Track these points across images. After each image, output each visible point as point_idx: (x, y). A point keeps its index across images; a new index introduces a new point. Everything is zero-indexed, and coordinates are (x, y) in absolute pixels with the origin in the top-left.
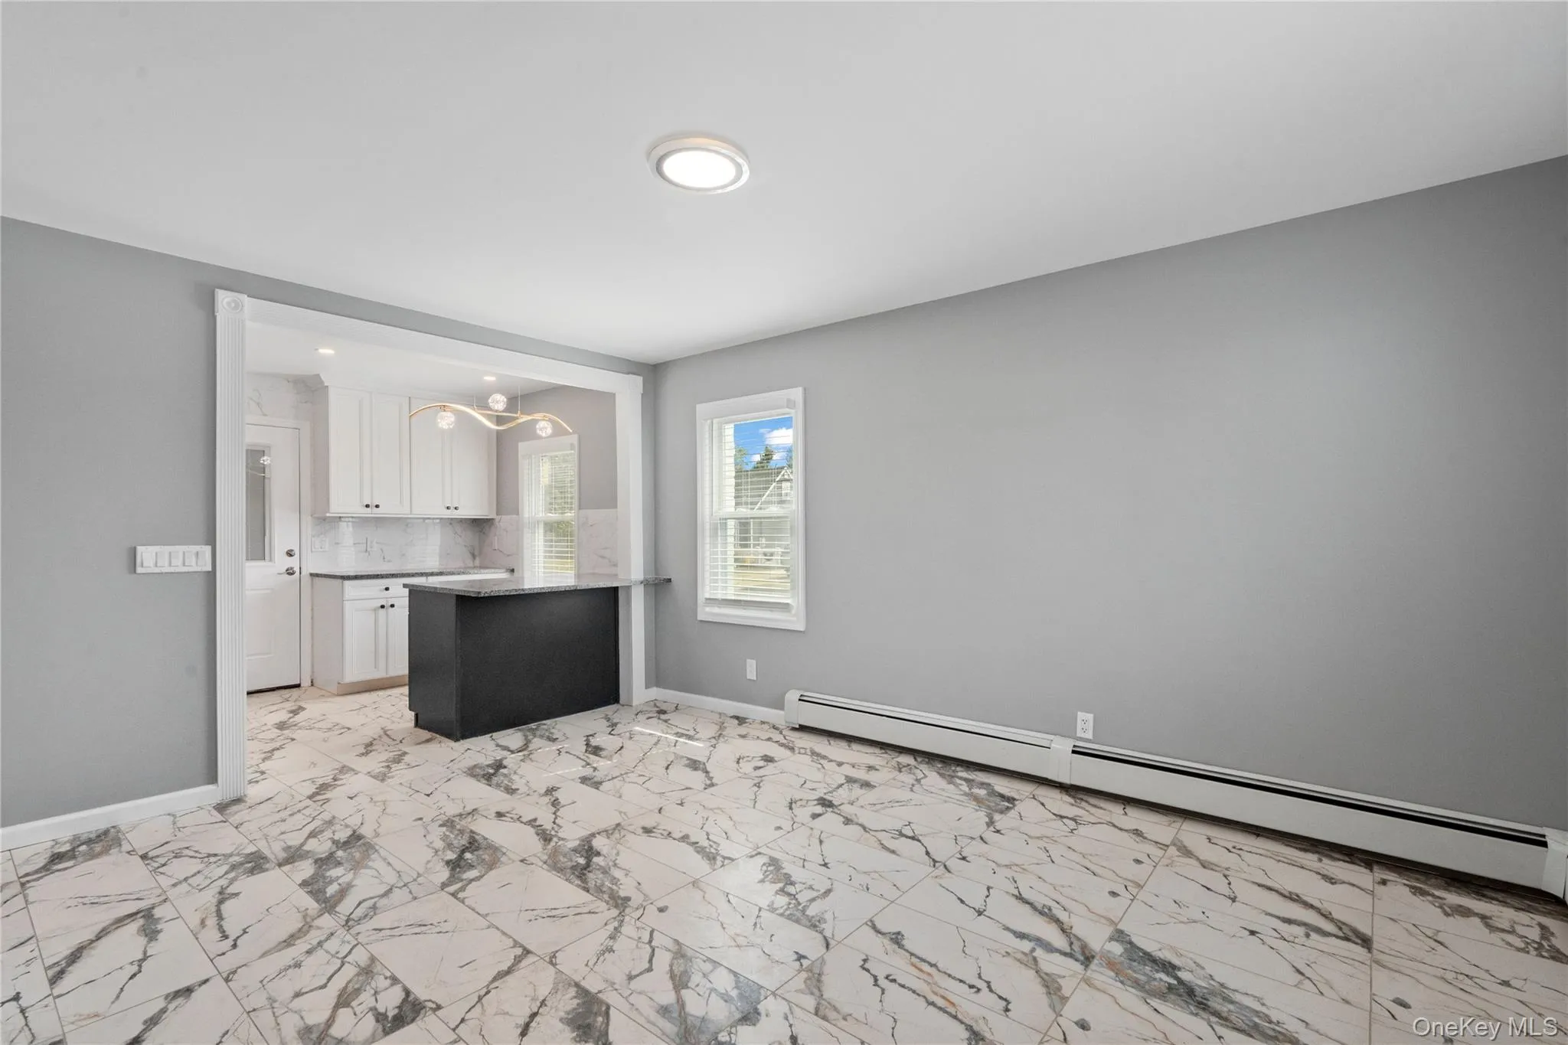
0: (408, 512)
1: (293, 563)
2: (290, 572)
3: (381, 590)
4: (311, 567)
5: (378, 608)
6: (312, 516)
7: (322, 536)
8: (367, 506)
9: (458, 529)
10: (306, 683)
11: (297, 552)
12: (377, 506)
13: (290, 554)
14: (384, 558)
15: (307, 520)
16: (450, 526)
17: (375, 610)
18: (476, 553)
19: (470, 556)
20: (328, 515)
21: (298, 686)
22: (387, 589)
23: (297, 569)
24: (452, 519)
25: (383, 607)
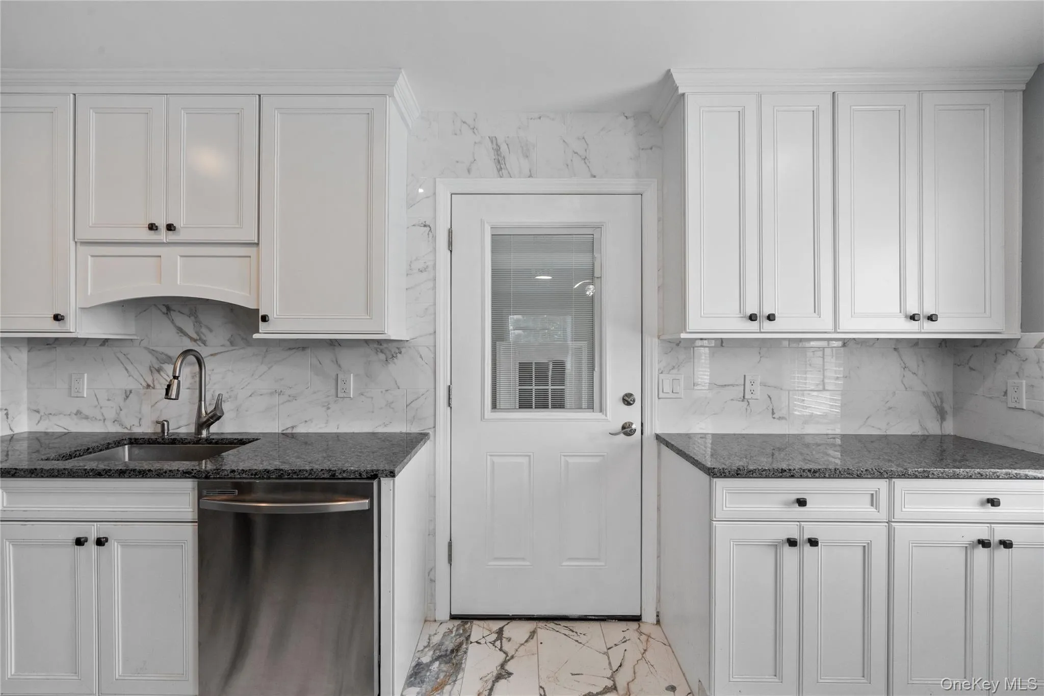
0: (830, 326)
1: (632, 415)
2: (627, 430)
3: (787, 504)
4: (659, 425)
5: (783, 542)
6: (659, 338)
7: (675, 371)
8: (752, 318)
9: (912, 361)
10: (649, 617)
11: (637, 397)
12: (771, 318)
13: (628, 400)
14: (773, 413)
15: (653, 345)
16: (896, 353)
17: (776, 546)
18: (947, 407)
19: (933, 412)
20: (683, 336)
21: (637, 619)
22: (802, 503)
23: (636, 426)
24: (898, 340)
25: (792, 543)
